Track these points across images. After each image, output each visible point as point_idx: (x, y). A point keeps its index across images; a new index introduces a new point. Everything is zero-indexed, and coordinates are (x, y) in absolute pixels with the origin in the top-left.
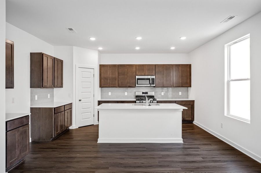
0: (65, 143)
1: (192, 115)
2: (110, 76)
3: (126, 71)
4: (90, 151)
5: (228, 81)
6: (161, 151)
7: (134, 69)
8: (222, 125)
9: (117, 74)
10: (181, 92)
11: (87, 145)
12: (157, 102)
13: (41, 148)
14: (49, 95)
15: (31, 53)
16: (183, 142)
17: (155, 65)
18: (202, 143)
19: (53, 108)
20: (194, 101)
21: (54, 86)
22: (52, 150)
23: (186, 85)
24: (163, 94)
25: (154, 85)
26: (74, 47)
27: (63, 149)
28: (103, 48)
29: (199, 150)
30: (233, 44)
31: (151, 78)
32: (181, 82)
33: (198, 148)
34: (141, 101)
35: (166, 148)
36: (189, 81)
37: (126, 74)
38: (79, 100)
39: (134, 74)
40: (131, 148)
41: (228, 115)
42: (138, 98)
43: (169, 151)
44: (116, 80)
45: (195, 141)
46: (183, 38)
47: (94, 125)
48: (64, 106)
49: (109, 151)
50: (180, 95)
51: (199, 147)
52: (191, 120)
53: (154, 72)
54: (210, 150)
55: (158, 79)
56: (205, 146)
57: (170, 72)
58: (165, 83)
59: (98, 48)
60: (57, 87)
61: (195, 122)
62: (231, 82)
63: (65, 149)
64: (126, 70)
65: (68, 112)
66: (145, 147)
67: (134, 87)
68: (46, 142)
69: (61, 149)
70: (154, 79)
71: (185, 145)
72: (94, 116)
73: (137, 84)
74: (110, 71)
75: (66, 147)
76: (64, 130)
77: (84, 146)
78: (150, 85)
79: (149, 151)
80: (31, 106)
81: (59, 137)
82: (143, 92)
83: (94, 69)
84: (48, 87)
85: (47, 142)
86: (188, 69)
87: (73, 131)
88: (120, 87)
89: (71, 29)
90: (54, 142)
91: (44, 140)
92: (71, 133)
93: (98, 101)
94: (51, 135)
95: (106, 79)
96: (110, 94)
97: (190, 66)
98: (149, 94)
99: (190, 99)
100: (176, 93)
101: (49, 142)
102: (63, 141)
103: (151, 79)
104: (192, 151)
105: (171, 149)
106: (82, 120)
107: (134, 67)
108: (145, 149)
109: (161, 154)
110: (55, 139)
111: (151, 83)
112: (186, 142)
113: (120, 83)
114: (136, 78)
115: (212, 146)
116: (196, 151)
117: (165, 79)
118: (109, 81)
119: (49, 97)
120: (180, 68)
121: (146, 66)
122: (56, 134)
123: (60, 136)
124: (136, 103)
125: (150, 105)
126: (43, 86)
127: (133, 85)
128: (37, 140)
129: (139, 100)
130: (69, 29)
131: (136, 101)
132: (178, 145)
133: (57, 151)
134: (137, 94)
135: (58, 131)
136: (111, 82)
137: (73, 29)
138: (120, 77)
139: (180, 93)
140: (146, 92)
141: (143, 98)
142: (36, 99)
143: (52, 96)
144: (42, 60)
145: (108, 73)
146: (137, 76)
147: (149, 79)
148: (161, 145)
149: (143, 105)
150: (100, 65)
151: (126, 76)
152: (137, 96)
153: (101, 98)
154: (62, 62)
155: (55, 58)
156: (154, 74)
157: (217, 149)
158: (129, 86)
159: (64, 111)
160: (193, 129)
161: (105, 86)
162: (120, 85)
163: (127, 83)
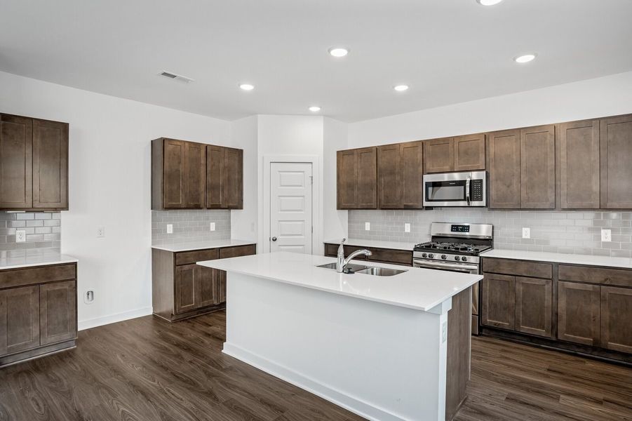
2: (360, 179)
3: (398, 164)
7: (419, 156)
10: (610, 232)
12: (480, 260)
14: (213, 224)
19: (173, 253)
21: (206, 207)
26: (260, 118)
28: (321, 107)
31: (468, 179)
32: (597, 188)
37: (398, 170)
38: (272, 238)
39: (420, 169)
48: (219, 249)
58: (524, 194)
59: (309, 107)
64: (399, 159)
70: (481, 181)
73: (428, 200)
74: (360, 166)
76: (215, 303)
78: (465, 203)
82: (454, 226)
83: (311, 163)
88: (382, 209)
90: (171, 325)
93: (325, 244)
95: (350, 186)
111: (468, 195)
113: (382, 198)
114: (425, 181)
118: (356, 191)
119: (213, 229)
121: (457, 141)
122: (180, 308)
126: (163, 207)
127: (416, 204)
131: (412, 252)
135: (190, 303)
136: (360, 197)
138: (383, 180)
139: (606, 235)
140: (464, 226)
142: (170, 231)
143: (224, 227)
144: (162, 152)
145: (356, 170)
146: (425, 176)
150: (338, 152)
151: (398, 178)
152: (435, 238)
153: (349, 237)
154: (239, 153)
155: (208, 146)
162: (383, 203)
163: (401, 197)
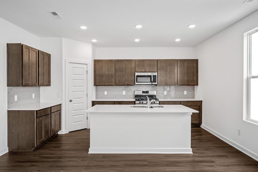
0: (49, 154)
1: (199, 118)
2: (106, 73)
3: (124, 68)
4: (78, 166)
5: (248, 78)
6: (167, 165)
7: (133, 65)
8: (239, 131)
9: (114, 70)
10: (186, 91)
11: (75, 157)
12: (159, 102)
13: (18, 162)
14: (33, 95)
15: (8, 44)
16: (192, 153)
17: (157, 60)
18: (216, 154)
19: (35, 111)
20: (202, 101)
21: (38, 85)
22: (30, 164)
23: (192, 83)
24: (165, 93)
25: (156, 83)
26: (64, 39)
27: (45, 163)
28: (97, 40)
29: (214, 165)
30: (255, 32)
31: (152, 75)
32: (186, 79)
33: (213, 162)
34: (141, 102)
35: (172, 162)
36: (195, 78)
37: (124, 70)
38: (69, 100)
39: (133, 70)
40: (129, 161)
41: (247, 120)
42: (137, 98)
43: (176, 166)
44: (112, 78)
45: (207, 151)
46: (192, 26)
47: (88, 128)
48: (51, 107)
49: (101, 166)
50: (185, 94)
51: (213, 159)
52: (198, 123)
53: (156, 68)
54: (228, 166)
55: (160, 76)
56: (221, 159)
57: (174, 69)
58: (168, 81)
59: (92, 39)
60: (43, 85)
61: (203, 126)
62: (251, 79)
63: (47, 163)
64: (124, 66)
65: (55, 115)
66: (146, 160)
67: (133, 85)
68: (26, 152)
69: (42, 163)
70: (156, 76)
71: (195, 156)
72: (87, 119)
73: (137, 82)
74: (106, 67)
75: (50, 160)
76: (50, 137)
77: (71, 157)
78: (151, 83)
79: (152, 166)
80: (8, 108)
81: (43, 145)
82: (143, 91)
83: (87, 64)
84: (31, 85)
85: (28, 152)
86: (195, 65)
87: (62, 137)
88: (117, 85)
89: (55, 14)
90: (36, 152)
91: (25, 149)
92: (59, 139)
93: (92, 101)
94: (33, 144)
95: (101, 76)
96: (106, 93)
97: (196, 61)
98: (150, 93)
99: (197, 99)
100: (180, 92)
101: (30, 152)
102: (47, 151)
103: (152, 77)
104: (206, 166)
105: (179, 162)
106: (73, 124)
107: (133, 63)
108: (147, 163)
109: (167, 170)
110: (37, 148)
111: (152, 80)
112: (196, 153)
113: (117, 81)
114: (136, 75)
115: (229, 158)
116: (211, 166)
117: (168, 76)
118: (104, 78)
119: (33, 97)
120: (185, 63)
121: (147, 61)
122: (39, 142)
123: (46, 144)
124: (135, 104)
125: (151, 107)
126: (22, 85)
127: (132, 82)
128: (16, 150)
129: (138, 100)
130: (52, 13)
131: (135, 102)
132: (187, 157)
133: (37, 166)
134: (137, 93)
135: (42, 138)
136: (106, 80)
137: (57, 13)
138: (117, 73)
139: (185, 93)
140: (146, 91)
141: (144, 98)
142: (16, 99)
143: (38, 96)
144: (21, 52)
145: (104, 69)
146: (136, 73)
147: (150, 76)
148: (165, 156)
149: (143, 107)
150: (94, 60)
151: (124, 73)
152: (136, 96)
153: (96, 98)
154: (49, 56)
155: (39, 51)
156: (155, 70)
157: (236, 164)
158: (127, 84)
159: (51, 114)
160: (201, 135)
161: (100, 84)
162: (117, 83)
163: (125, 81)
